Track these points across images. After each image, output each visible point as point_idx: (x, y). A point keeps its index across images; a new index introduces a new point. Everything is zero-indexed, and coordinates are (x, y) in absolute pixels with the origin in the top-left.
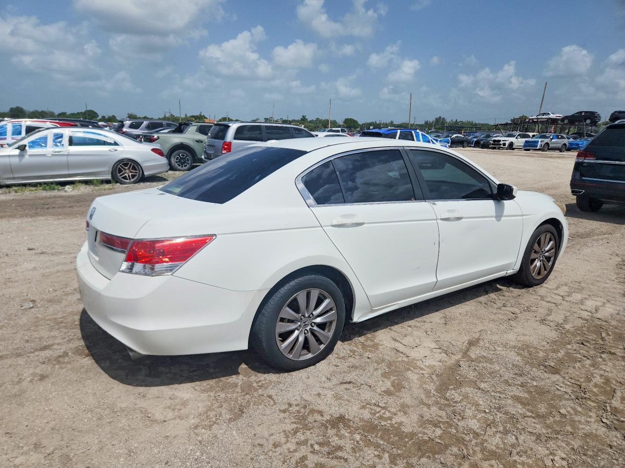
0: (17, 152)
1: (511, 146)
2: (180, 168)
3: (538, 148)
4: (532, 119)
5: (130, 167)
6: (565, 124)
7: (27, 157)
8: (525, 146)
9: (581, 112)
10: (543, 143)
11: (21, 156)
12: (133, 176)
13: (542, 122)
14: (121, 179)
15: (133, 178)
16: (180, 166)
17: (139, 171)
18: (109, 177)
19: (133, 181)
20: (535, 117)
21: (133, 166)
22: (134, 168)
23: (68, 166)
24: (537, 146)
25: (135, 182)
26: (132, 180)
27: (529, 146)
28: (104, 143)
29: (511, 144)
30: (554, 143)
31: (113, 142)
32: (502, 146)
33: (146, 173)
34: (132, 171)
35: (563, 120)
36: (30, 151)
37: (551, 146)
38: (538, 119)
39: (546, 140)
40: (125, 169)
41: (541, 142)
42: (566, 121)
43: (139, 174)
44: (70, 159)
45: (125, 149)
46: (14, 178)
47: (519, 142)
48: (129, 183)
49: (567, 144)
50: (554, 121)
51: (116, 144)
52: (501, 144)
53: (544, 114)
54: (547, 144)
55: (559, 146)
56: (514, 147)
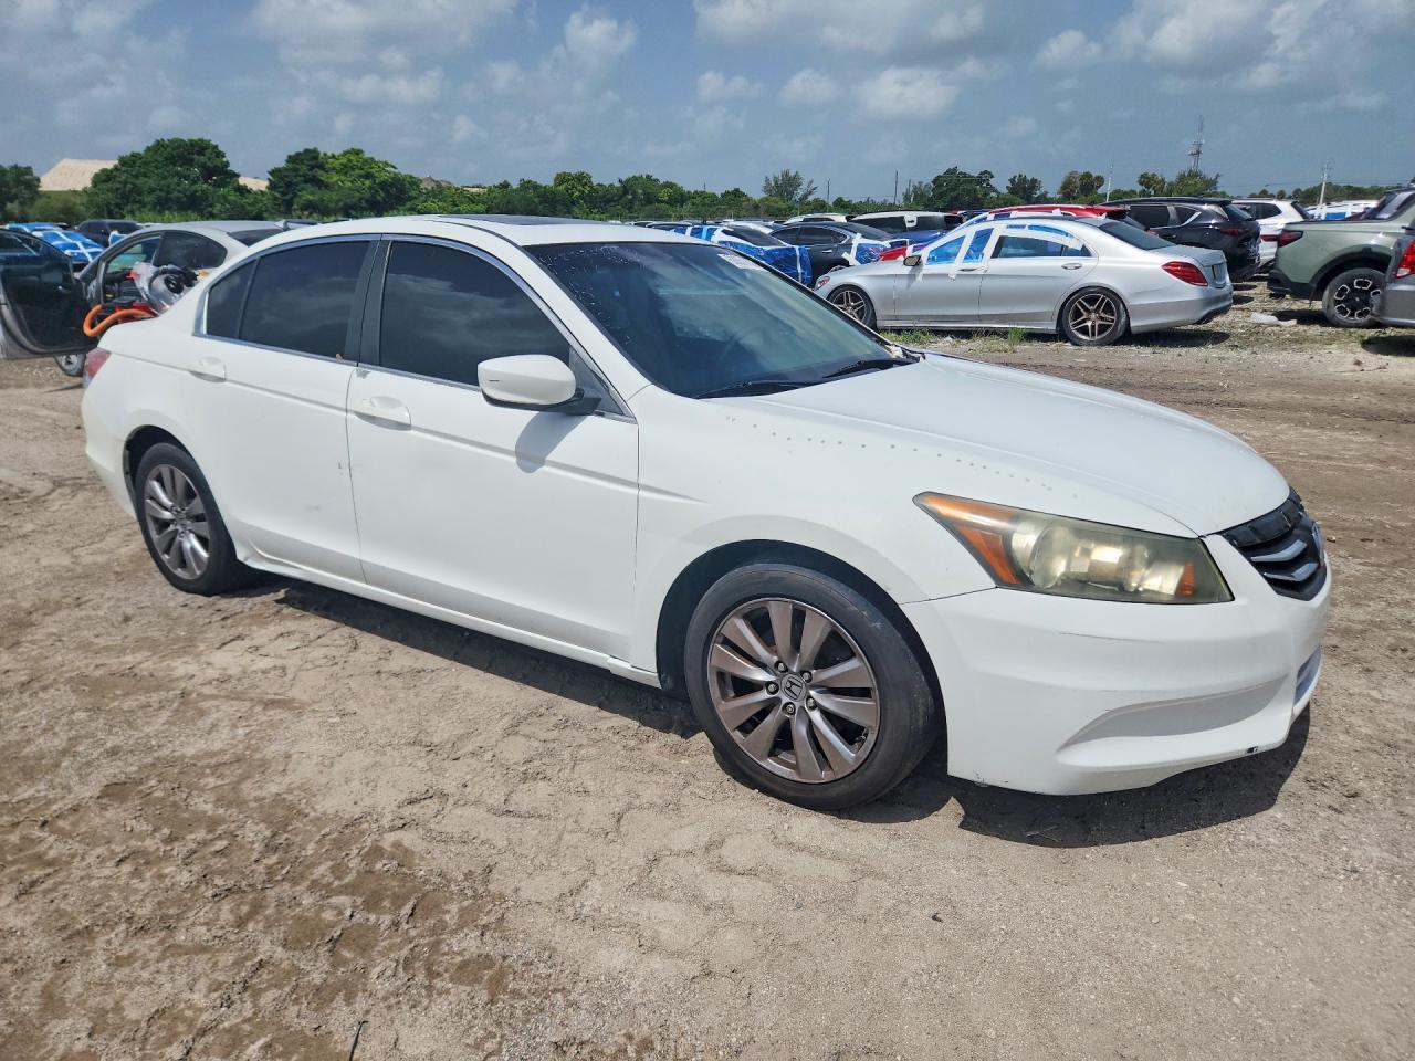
0: (907, 270)
2: (1344, 318)
5: (1099, 307)
7: (919, 278)
11: (912, 277)
12: (1103, 329)
14: (1075, 332)
15: (1099, 333)
16: (1345, 313)
17: (1119, 317)
18: (1051, 327)
19: (1098, 340)
21: (1108, 304)
22: (1108, 309)
23: (979, 298)
25: (1101, 343)
26: (1099, 337)
28: (1063, 251)
31: (1079, 249)
33: (1134, 324)
34: (1103, 315)
36: (927, 268)
40: (1089, 312)
43: (1116, 325)
44: (987, 283)
45: (1100, 265)
46: (897, 318)
48: (1089, 344)
51: (1085, 252)
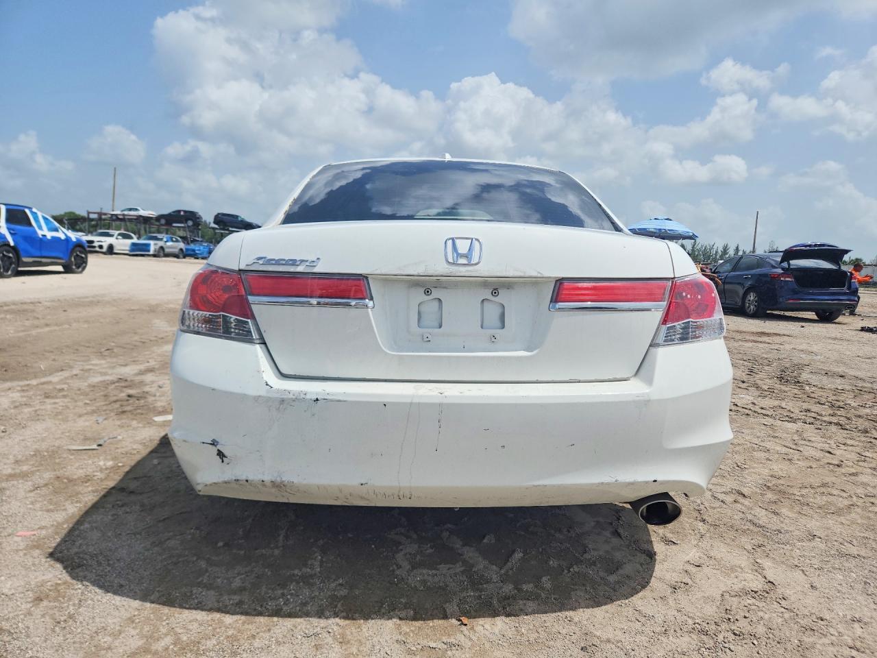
1: (111, 250)
3: (151, 252)
4: (116, 215)
6: (162, 225)
8: (132, 250)
9: (179, 211)
10: (157, 247)
13: (130, 220)
20: (118, 212)
24: (149, 251)
27: (138, 251)
29: (111, 247)
30: (169, 247)
32: (97, 249)
35: (159, 218)
37: (167, 250)
38: (124, 215)
39: (160, 243)
41: (153, 246)
42: (163, 221)
47: (122, 244)
49: (184, 250)
50: (146, 220)
52: (95, 247)
53: (130, 210)
54: (162, 248)
55: (176, 251)
56: (115, 251)
